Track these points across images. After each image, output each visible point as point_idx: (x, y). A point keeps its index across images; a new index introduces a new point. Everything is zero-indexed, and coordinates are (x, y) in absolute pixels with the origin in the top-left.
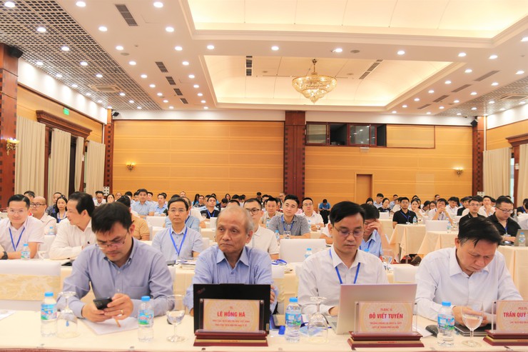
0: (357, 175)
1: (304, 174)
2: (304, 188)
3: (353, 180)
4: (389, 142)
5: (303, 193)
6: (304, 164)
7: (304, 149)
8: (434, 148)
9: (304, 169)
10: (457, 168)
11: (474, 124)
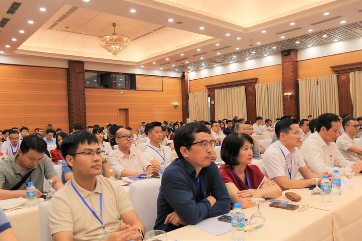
0: (119, 109)
1: (85, 109)
2: (85, 120)
3: (116, 113)
4: (137, 86)
5: (86, 124)
6: (85, 102)
7: (84, 90)
8: (163, 91)
9: (85, 105)
10: (175, 104)
11: (183, 77)
